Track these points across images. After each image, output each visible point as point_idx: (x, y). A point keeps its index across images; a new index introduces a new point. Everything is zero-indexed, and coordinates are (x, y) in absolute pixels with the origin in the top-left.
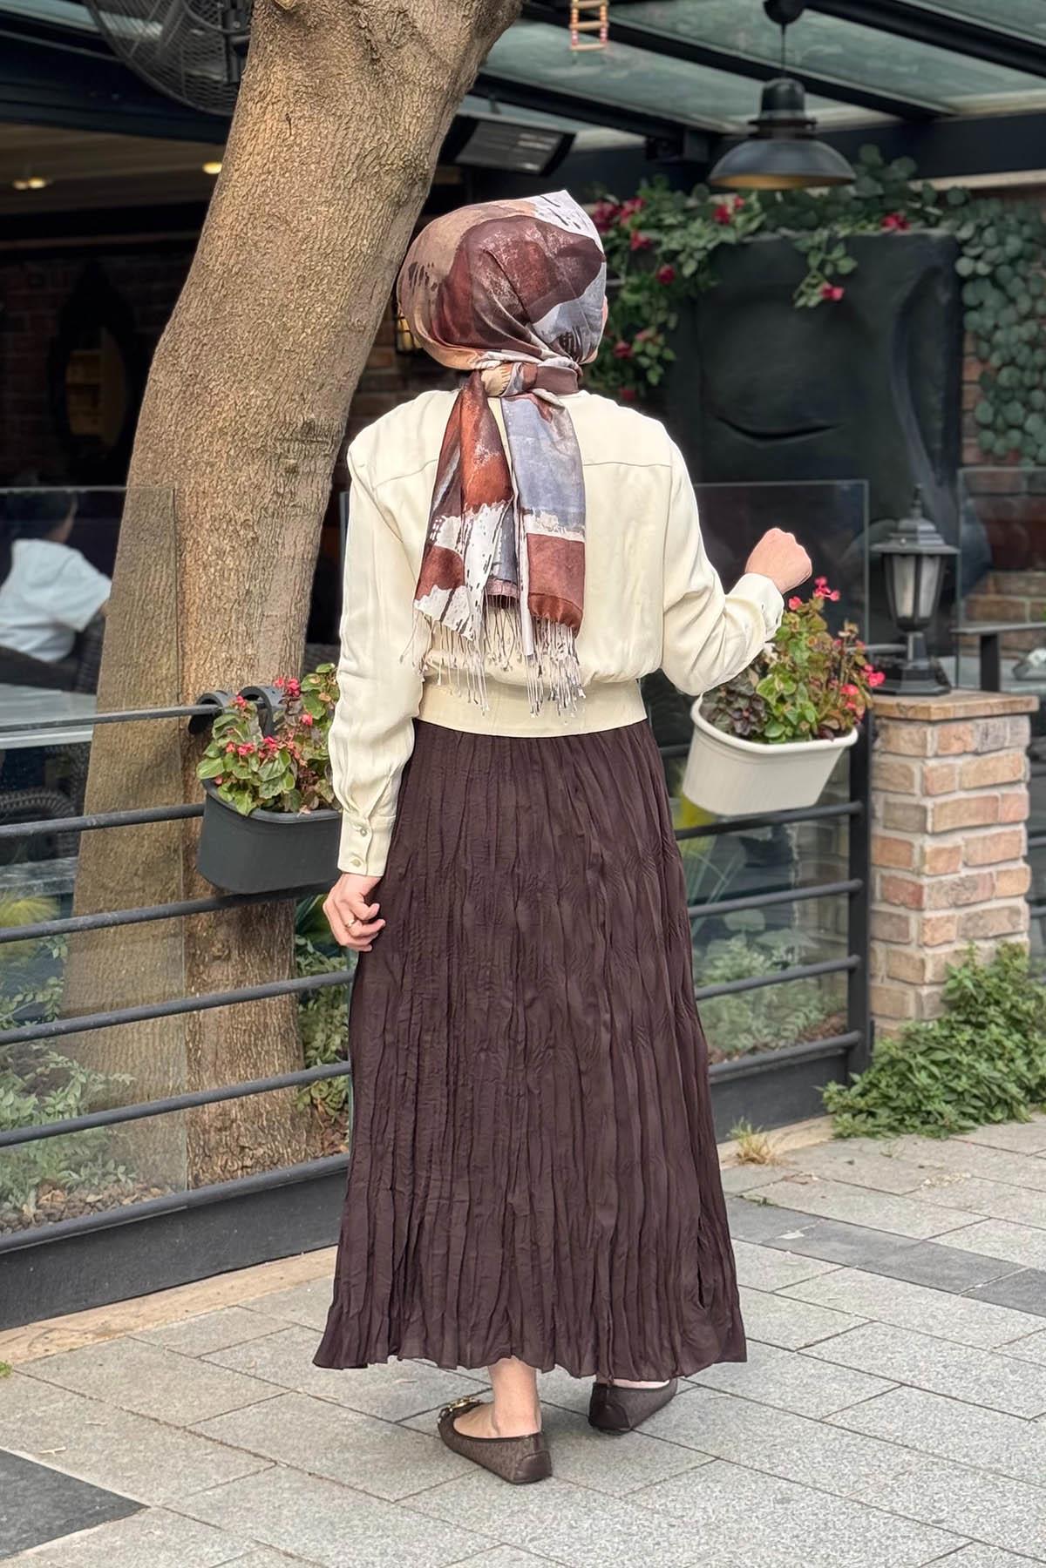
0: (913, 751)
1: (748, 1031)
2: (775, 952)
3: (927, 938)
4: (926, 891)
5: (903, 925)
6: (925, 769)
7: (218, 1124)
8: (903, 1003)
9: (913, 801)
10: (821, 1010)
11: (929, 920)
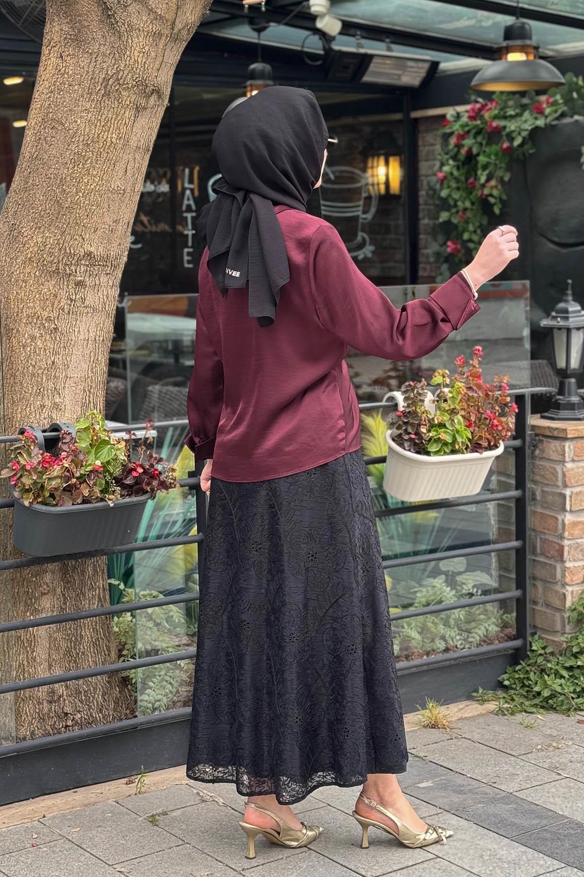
0: (559, 458)
1: (443, 638)
2: (464, 586)
3: (567, 580)
4: (566, 549)
5: (553, 571)
6: (564, 470)
7: (50, 699)
8: (554, 621)
9: (559, 491)
10: (497, 626)
11: (569, 568)
